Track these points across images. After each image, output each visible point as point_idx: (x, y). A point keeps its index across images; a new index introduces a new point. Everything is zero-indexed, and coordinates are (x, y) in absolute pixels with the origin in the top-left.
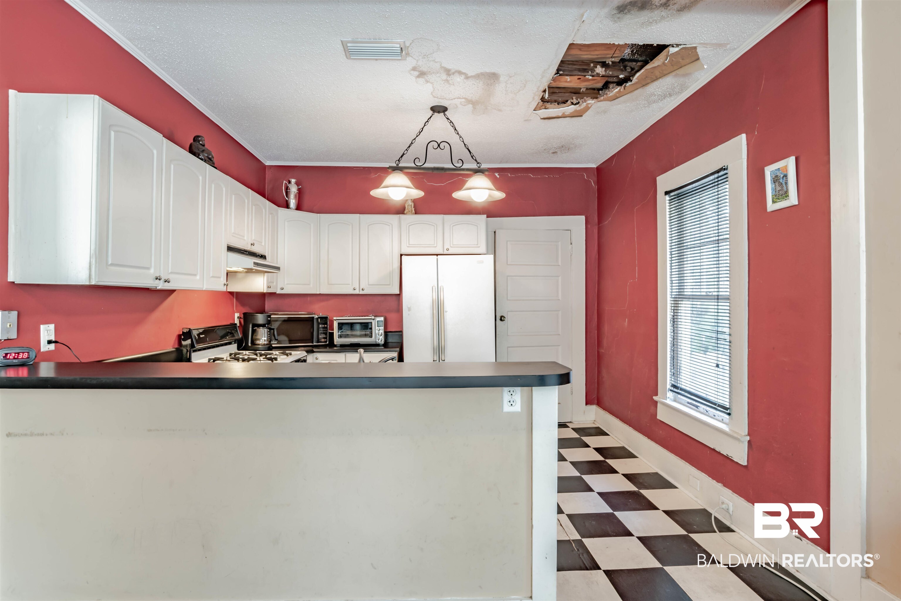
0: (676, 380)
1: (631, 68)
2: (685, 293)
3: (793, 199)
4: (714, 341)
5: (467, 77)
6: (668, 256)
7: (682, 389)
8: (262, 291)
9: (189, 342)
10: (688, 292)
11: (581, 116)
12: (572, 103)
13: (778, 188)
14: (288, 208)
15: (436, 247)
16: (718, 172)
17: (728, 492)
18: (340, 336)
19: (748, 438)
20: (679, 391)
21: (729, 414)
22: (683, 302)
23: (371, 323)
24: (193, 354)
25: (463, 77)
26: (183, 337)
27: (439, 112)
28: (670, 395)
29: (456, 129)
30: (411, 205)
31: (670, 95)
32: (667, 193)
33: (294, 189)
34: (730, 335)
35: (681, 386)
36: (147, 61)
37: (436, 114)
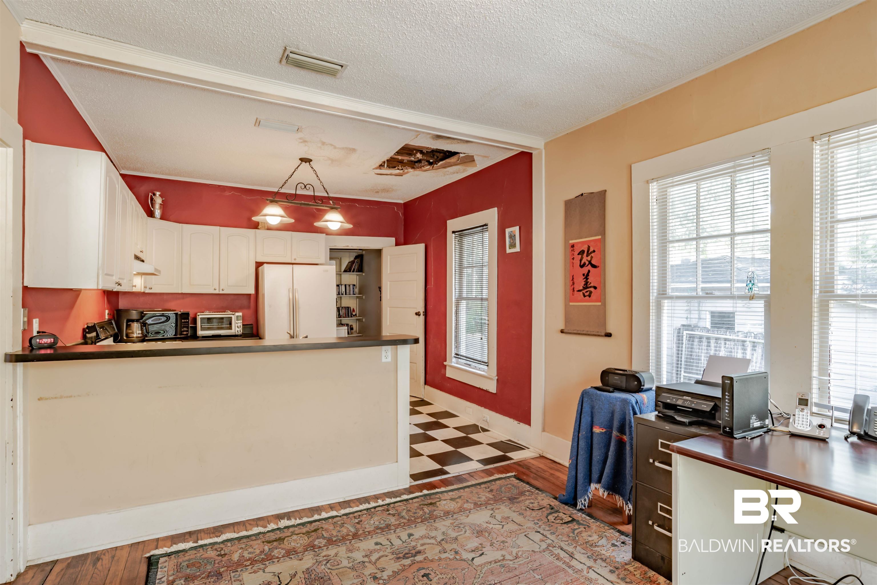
0: (458, 350)
1: (437, 156)
2: (463, 296)
3: (517, 249)
4: (480, 325)
5: (335, 148)
6: (454, 272)
7: (461, 356)
8: (140, 291)
9: (94, 334)
10: (464, 295)
11: (402, 176)
12: (398, 169)
13: (512, 242)
16: (483, 226)
17: (487, 411)
18: (202, 329)
19: (497, 378)
20: (459, 357)
21: (487, 366)
22: (462, 302)
25: (333, 147)
26: (87, 331)
27: (306, 162)
28: (454, 360)
29: (317, 176)
31: (457, 173)
32: (454, 232)
33: (158, 201)
34: (488, 320)
35: (462, 353)
37: (304, 163)
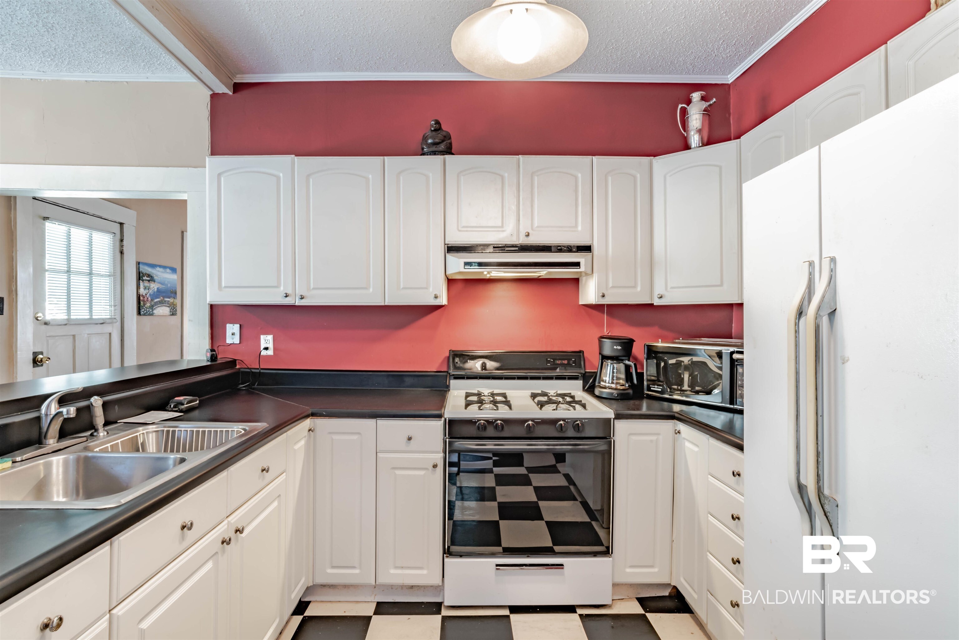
14: (689, 149)
24: (453, 382)
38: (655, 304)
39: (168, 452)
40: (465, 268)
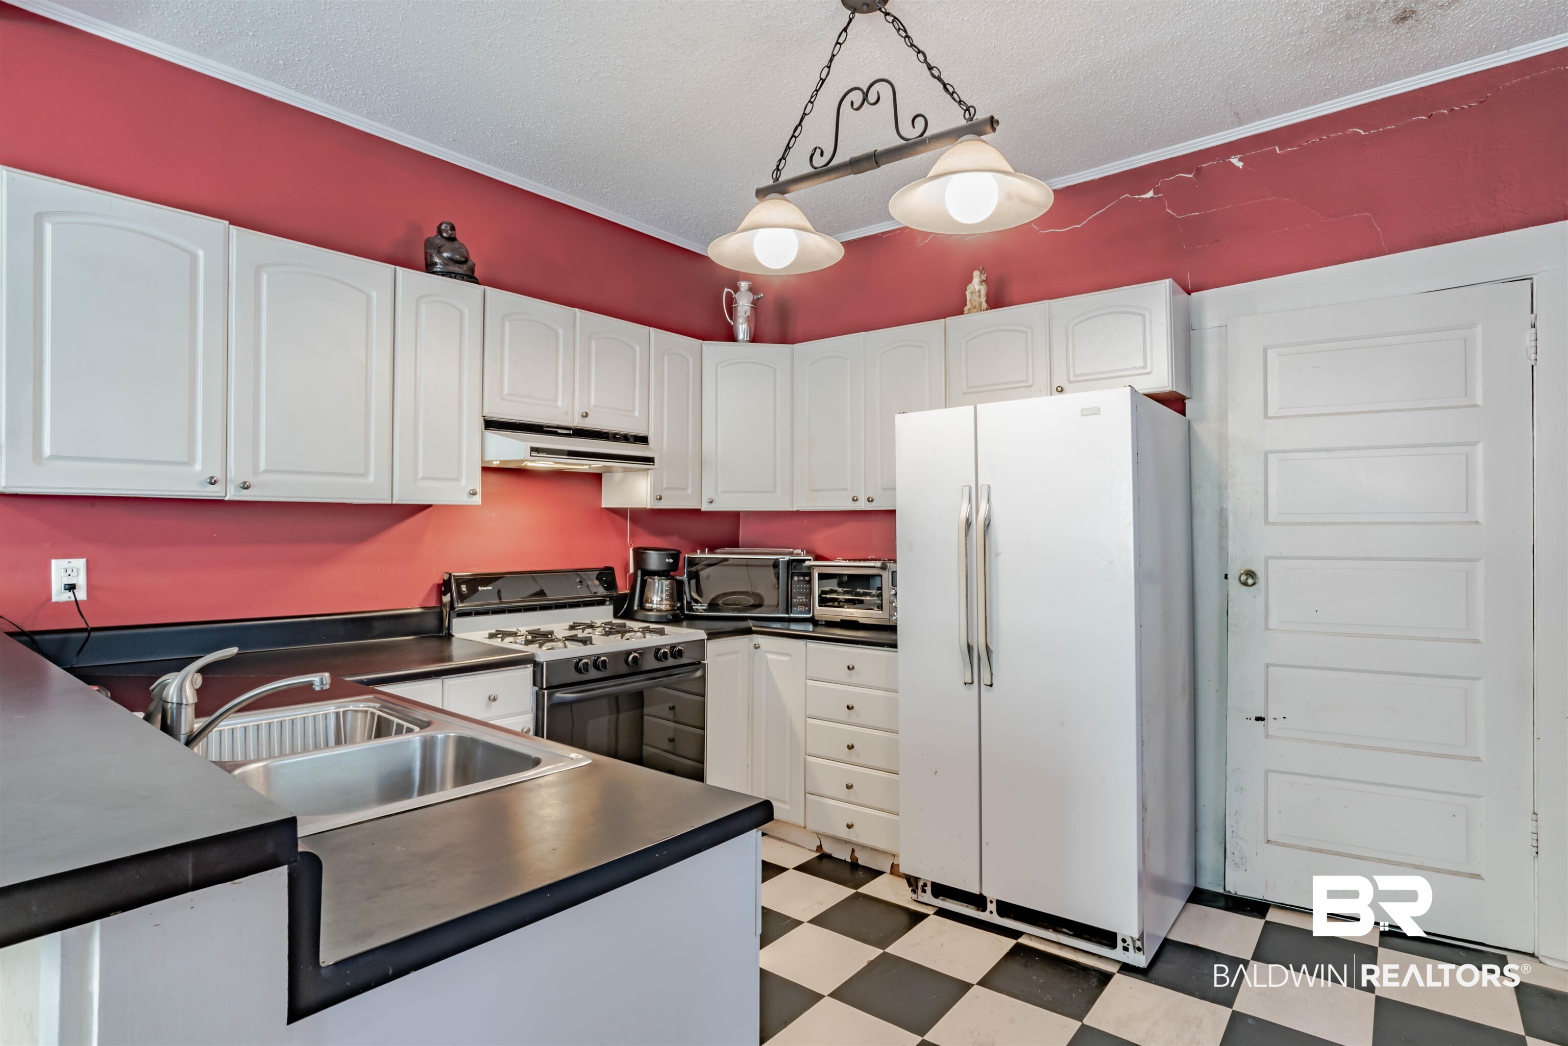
14: (737, 342)
15: (1030, 386)
23: (881, 576)
24: (457, 622)
30: (979, 291)
36: (333, 112)
38: (702, 510)
39: (342, 744)
40: (531, 456)
